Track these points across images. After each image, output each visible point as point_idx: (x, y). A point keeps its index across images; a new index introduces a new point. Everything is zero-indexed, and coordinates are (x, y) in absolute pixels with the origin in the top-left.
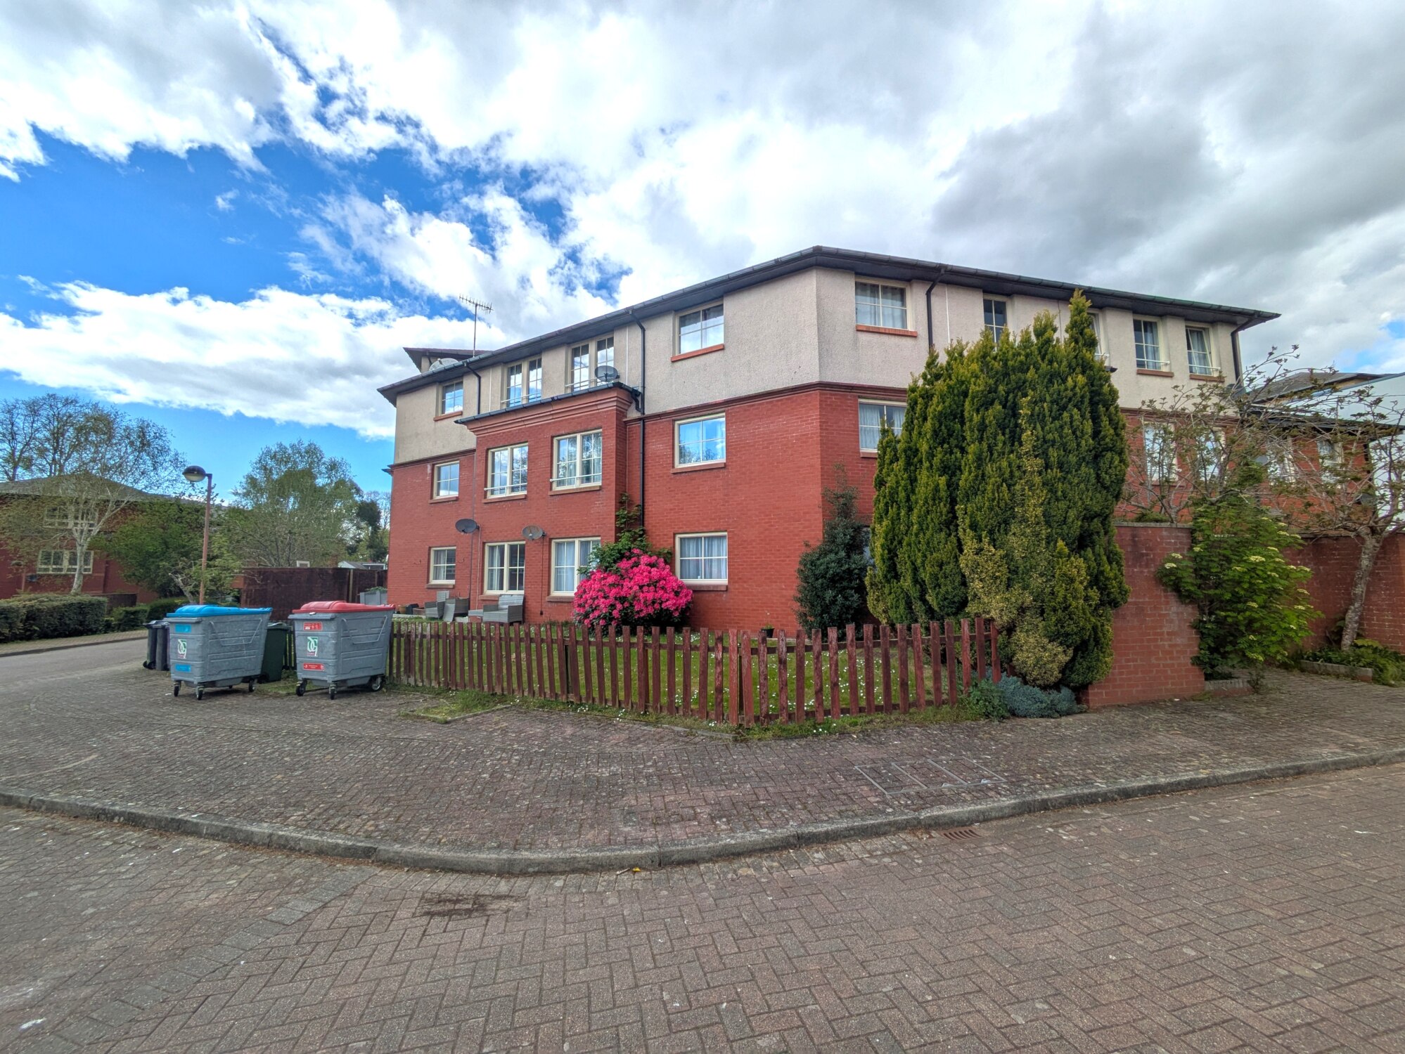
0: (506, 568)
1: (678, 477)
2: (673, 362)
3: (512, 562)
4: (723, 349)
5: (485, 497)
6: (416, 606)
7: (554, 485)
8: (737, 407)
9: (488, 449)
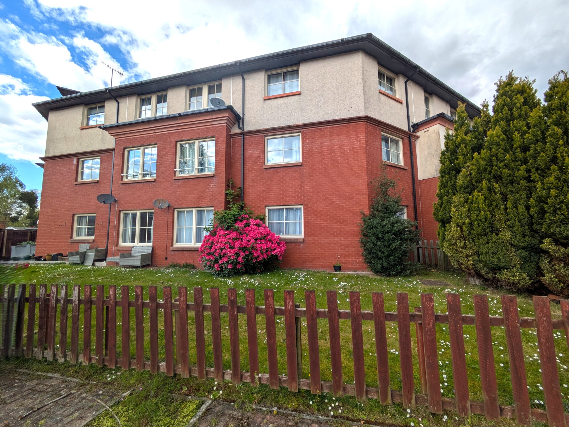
0: (138, 228)
1: (268, 171)
2: (265, 100)
3: (143, 224)
4: (300, 94)
5: (122, 180)
6: (61, 254)
7: (177, 173)
8: (310, 129)
9: (124, 149)
